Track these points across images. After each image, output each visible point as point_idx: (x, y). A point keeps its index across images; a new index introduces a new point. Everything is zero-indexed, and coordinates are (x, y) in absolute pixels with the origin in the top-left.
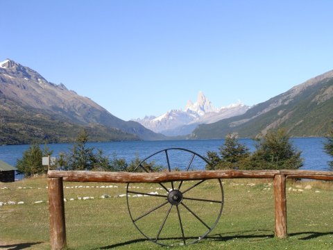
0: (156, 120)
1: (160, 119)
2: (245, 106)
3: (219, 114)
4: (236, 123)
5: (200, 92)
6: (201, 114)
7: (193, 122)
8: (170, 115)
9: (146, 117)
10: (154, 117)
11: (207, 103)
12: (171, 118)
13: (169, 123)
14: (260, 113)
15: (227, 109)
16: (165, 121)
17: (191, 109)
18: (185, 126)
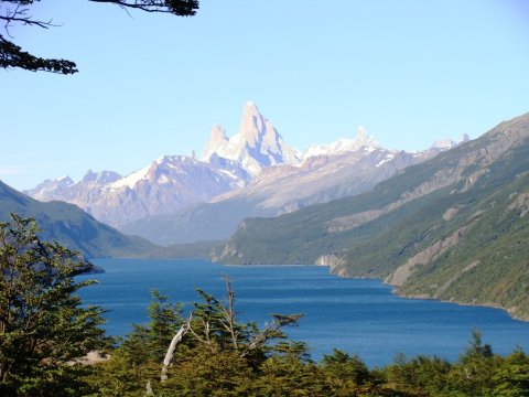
0: (119, 184)
1: (131, 181)
2: (377, 151)
3: (302, 172)
4: (345, 222)
5: (250, 104)
6: (253, 168)
7: (228, 195)
8: (159, 170)
9: (90, 176)
10: (115, 177)
11: (269, 138)
12: (164, 179)
13: (158, 196)
14: (408, 197)
15: (327, 159)
16: (145, 186)
17: (221, 155)
18: (205, 206)
